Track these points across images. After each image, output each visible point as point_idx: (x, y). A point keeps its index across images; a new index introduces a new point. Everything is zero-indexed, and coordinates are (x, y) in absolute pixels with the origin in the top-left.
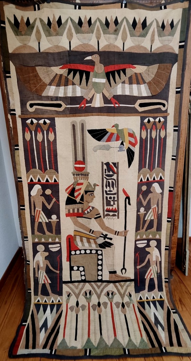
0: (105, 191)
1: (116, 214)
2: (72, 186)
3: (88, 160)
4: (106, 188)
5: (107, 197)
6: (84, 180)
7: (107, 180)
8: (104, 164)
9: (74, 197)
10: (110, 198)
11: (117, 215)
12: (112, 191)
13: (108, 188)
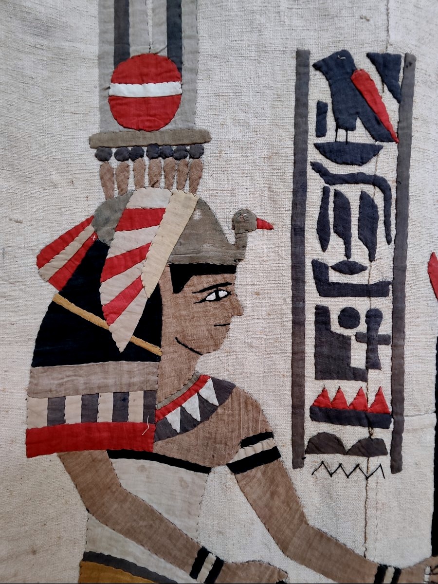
0: (315, 263)
1: (384, 435)
2: (90, 229)
3: (205, 45)
4: (324, 243)
5: (322, 313)
6: (169, 186)
7: (332, 188)
8: (317, 67)
9: (97, 309)
10: (349, 317)
11: (388, 448)
12: (360, 269)
13: (336, 242)
